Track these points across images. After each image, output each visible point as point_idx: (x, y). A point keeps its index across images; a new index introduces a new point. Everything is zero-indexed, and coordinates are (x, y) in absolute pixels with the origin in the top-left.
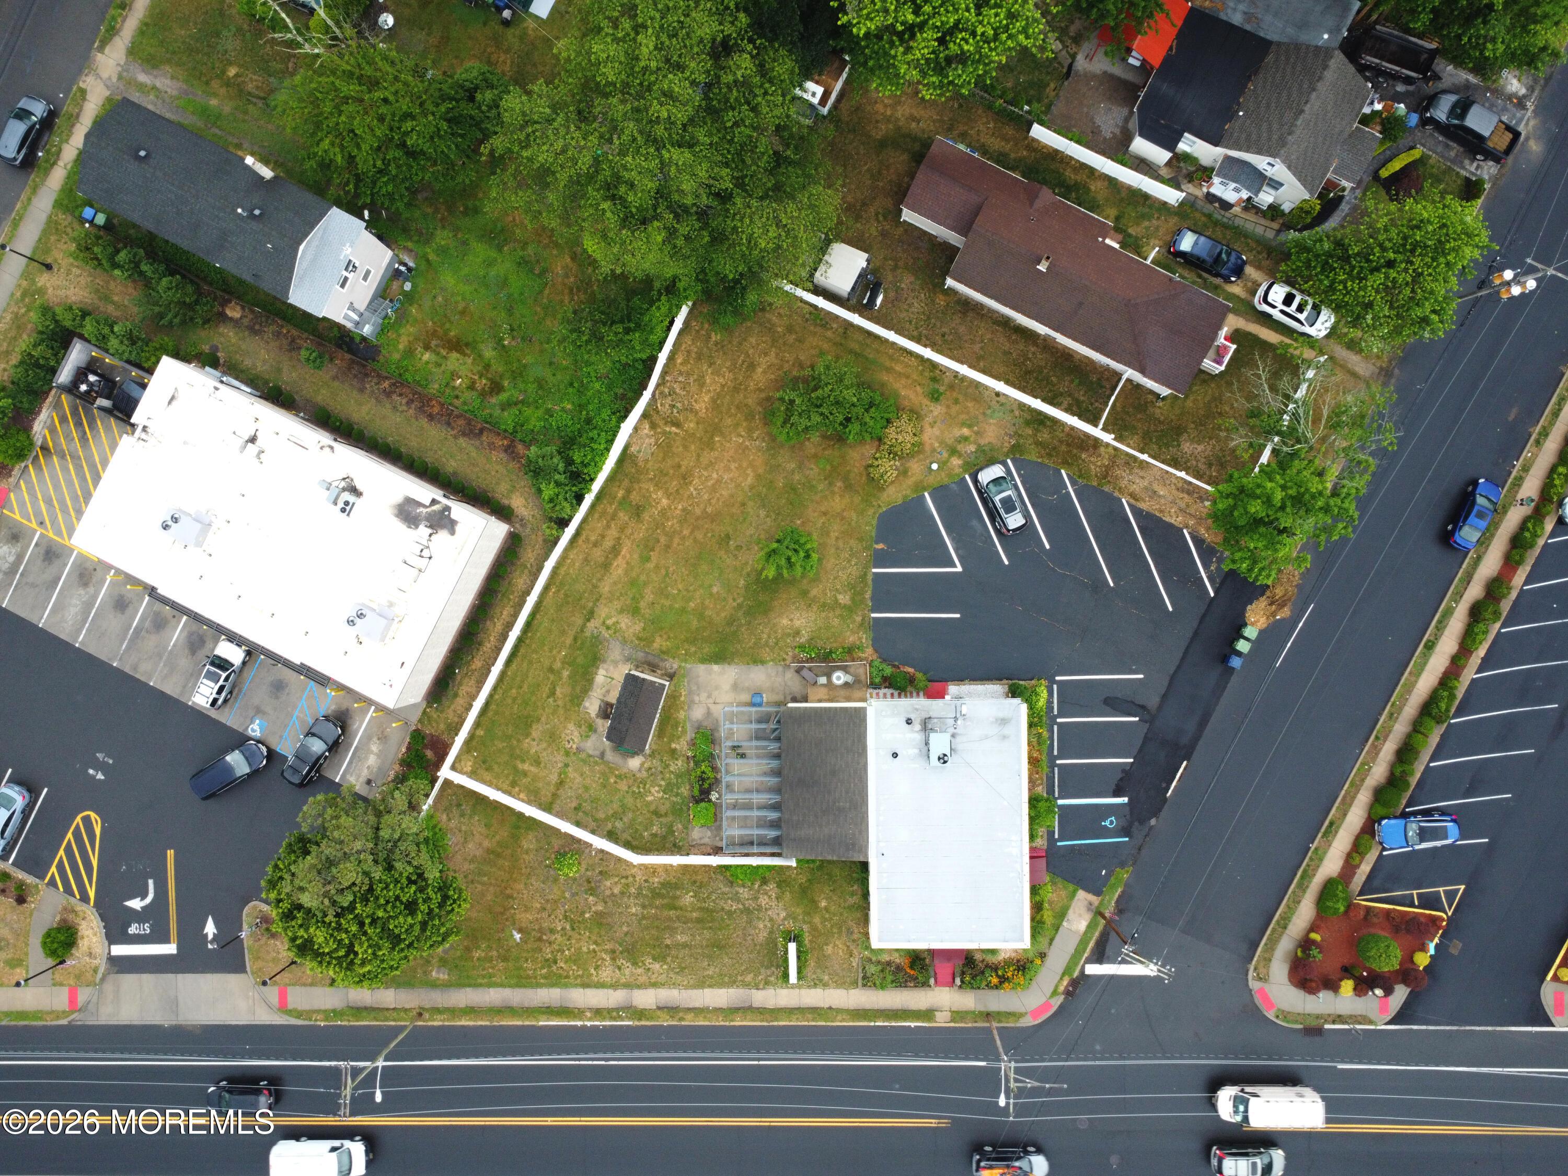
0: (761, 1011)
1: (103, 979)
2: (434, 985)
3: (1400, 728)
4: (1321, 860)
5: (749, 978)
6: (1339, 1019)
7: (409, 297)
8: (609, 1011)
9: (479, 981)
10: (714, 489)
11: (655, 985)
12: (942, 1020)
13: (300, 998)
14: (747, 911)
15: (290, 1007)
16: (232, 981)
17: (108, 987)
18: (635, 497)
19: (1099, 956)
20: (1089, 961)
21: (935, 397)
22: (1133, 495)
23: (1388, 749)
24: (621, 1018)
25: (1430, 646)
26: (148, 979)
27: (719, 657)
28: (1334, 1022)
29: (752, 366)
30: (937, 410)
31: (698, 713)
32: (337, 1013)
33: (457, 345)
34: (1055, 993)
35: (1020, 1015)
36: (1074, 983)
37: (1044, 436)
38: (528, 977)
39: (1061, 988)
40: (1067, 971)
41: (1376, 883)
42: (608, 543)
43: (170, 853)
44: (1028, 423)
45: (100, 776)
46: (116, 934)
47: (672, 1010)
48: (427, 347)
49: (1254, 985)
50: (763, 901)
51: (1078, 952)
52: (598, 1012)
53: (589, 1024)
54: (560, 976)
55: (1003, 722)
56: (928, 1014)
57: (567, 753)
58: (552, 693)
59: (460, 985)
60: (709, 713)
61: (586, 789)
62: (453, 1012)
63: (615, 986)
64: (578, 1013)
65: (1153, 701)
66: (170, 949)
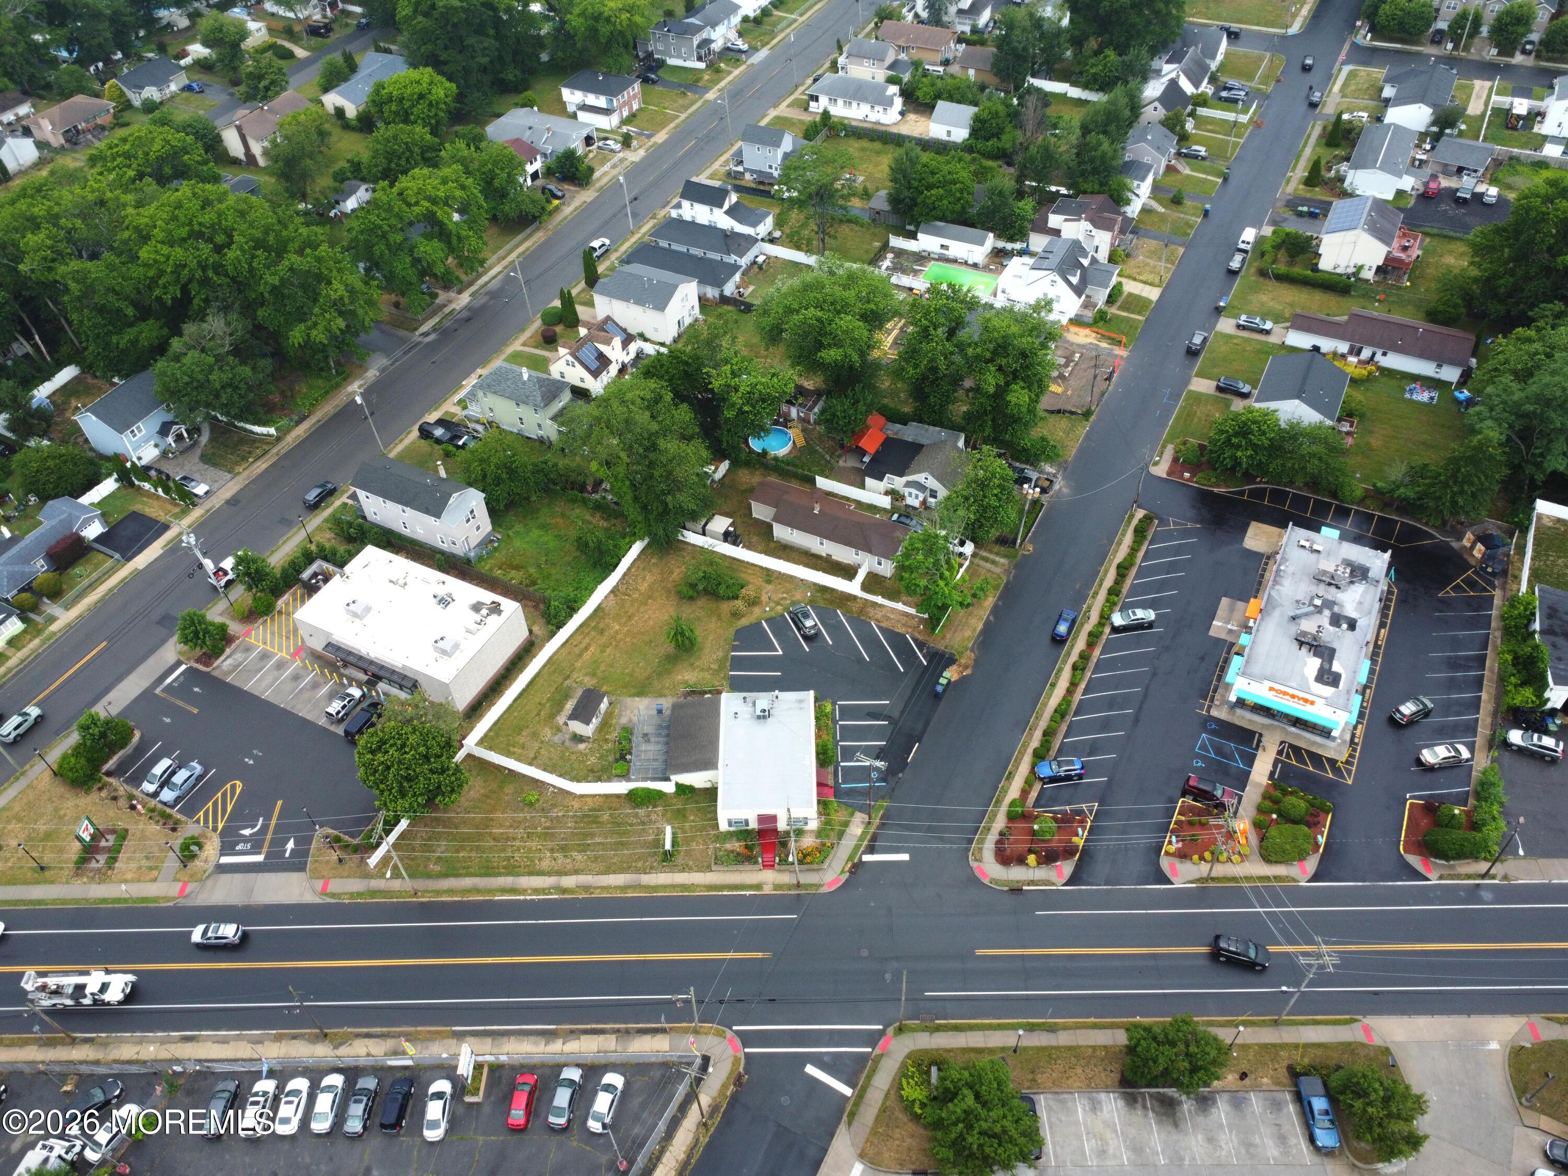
0: (647, 888)
1: (207, 878)
2: (429, 876)
3: (1043, 724)
4: (1006, 792)
5: (640, 864)
6: (1032, 883)
7: (495, 548)
8: (544, 889)
9: (461, 871)
10: (646, 621)
11: (576, 872)
12: (767, 890)
13: (336, 886)
14: (643, 823)
15: (328, 891)
16: (295, 877)
17: (209, 883)
18: (601, 625)
19: (871, 850)
20: (864, 853)
21: (769, 582)
22: (877, 620)
23: (1038, 735)
24: (551, 894)
25: (1053, 685)
26: (238, 877)
27: (641, 693)
28: (1029, 885)
29: (672, 572)
30: (770, 587)
31: (624, 720)
32: (360, 894)
33: (517, 568)
34: (842, 872)
35: (820, 886)
36: (855, 866)
37: (828, 596)
38: (493, 868)
39: (847, 869)
40: (850, 858)
41: (1043, 802)
42: (583, 646)
43: (280, 803)
44: (818, 591)
45: (251, 762)
46: (227, 848)
47: (587, 888)
48: (500, 568)
49: (974, 864)
50: (654, 817)
51: (857, 847)
52: (536, 891)
53: (528, 898)
54: (515, 867)
55: (801, 701)
56: (758, 887)
57: (542, 742)
58: (538, 714)
59: (446, 876)
60: (630, 720)
61: (550, 759)
62: (438, 893)
63: (549, 874)
64: (524, 891)
65: (896, 714)
66: (259, 858)
